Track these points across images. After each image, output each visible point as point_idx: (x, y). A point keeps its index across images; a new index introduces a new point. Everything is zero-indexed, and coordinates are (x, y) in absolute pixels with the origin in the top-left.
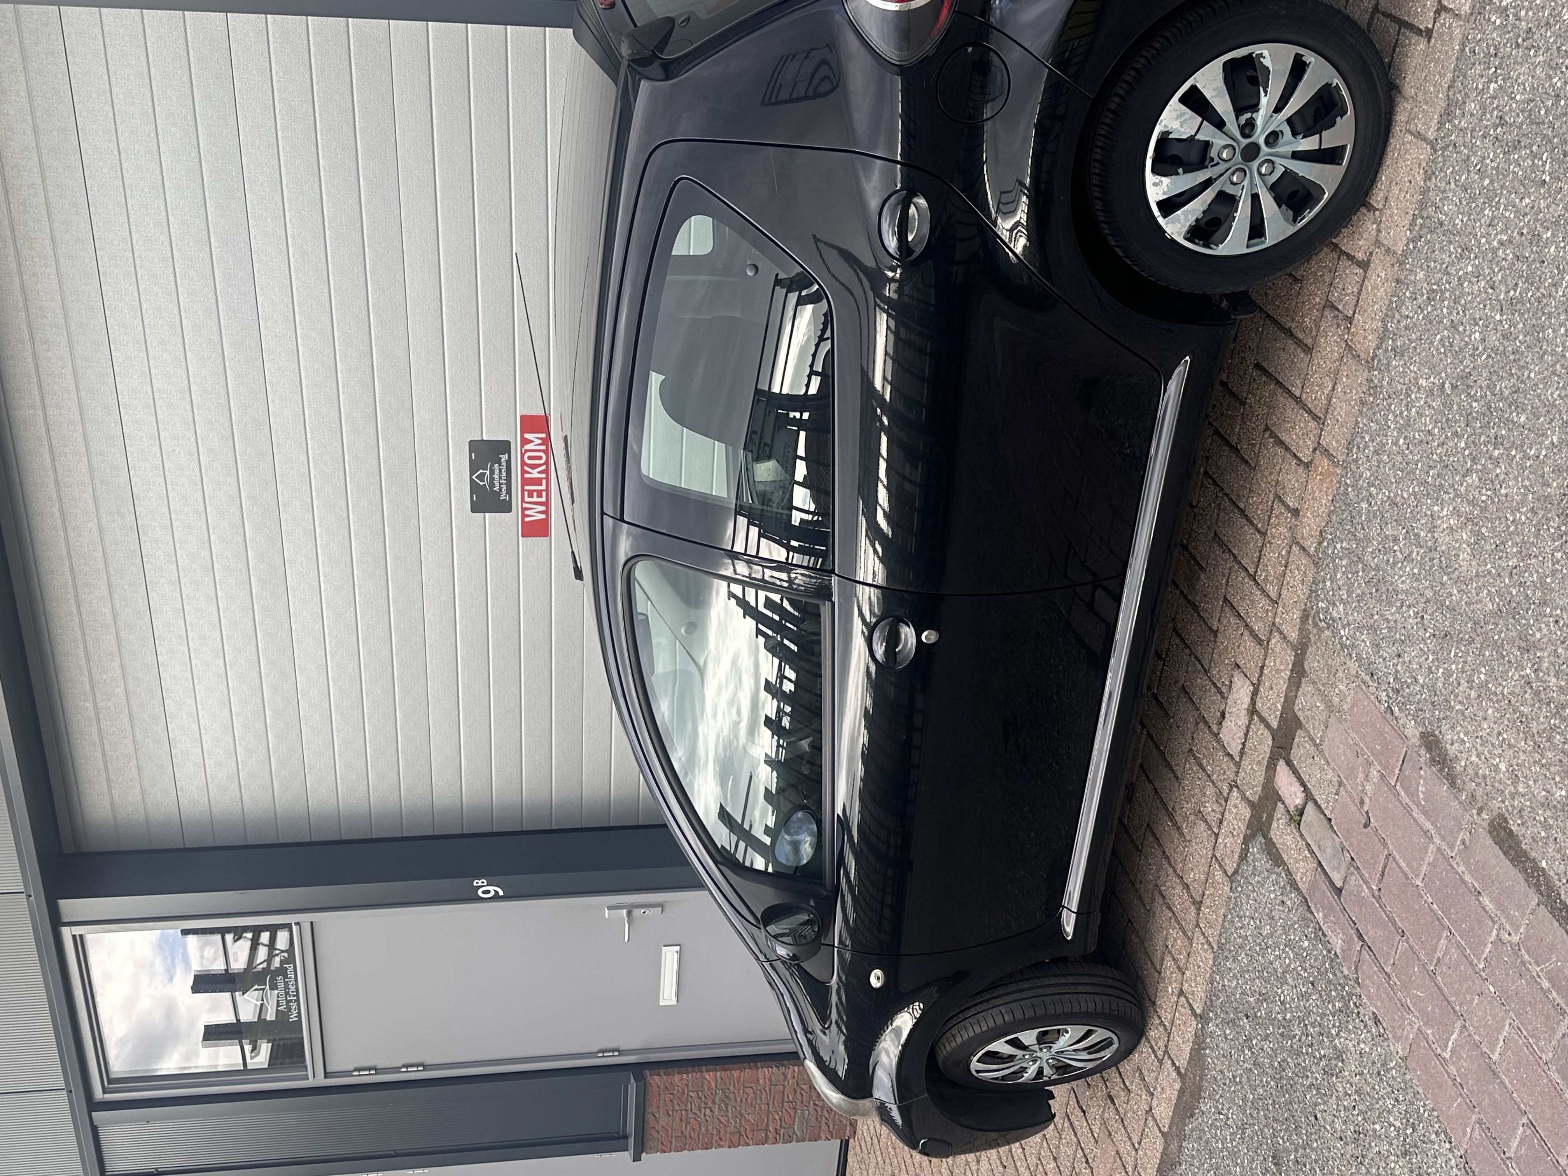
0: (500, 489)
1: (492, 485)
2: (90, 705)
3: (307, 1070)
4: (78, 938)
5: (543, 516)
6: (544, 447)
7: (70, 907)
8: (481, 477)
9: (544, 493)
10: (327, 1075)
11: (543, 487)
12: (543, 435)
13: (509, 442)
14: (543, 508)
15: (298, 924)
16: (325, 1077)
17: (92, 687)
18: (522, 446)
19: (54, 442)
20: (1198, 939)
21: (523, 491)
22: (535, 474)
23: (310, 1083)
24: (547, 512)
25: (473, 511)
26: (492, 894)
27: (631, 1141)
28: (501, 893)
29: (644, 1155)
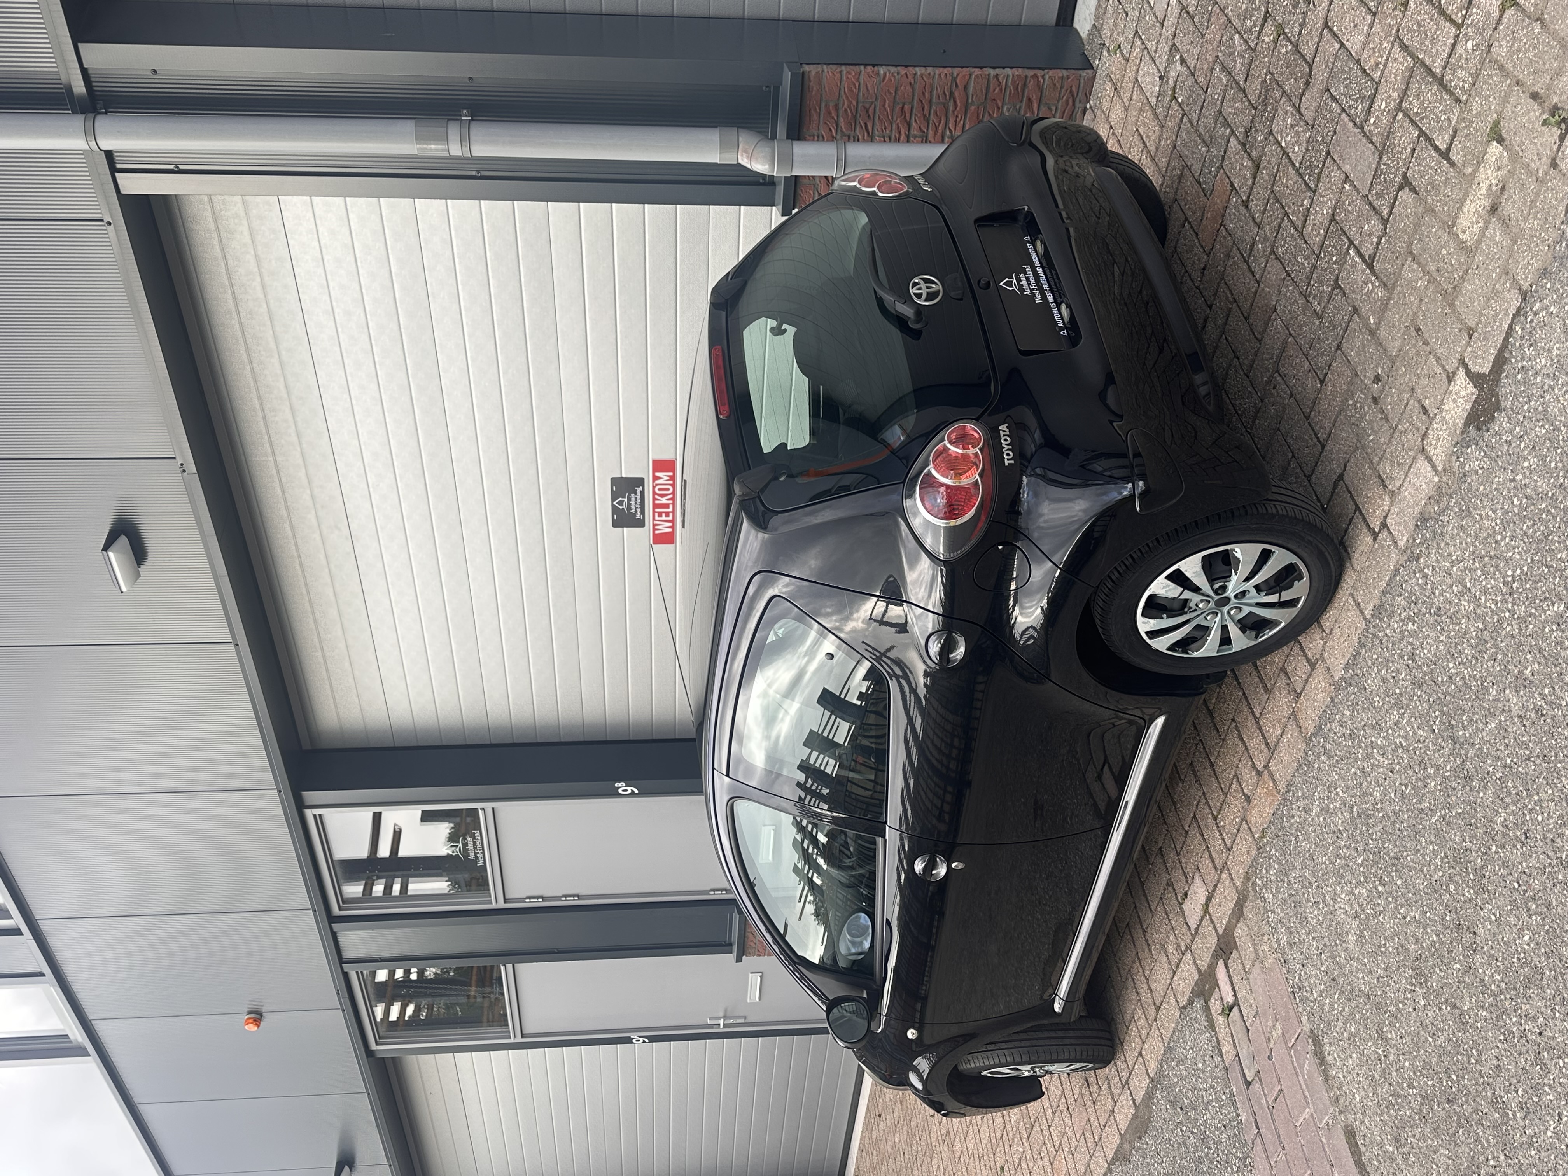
0: (636, 511)
1: (629, 508)
2: (319, 654)
3: (490, 897)
4: (318, 817)
5: (670, 530)
6: (671, 482)
7: (311, 796)
8: (621, 503)
9: (671, 514)
10: (506, 901)
11: (671, 510)
12: (671, 474)
13: (643, 479)
14: (670, 524)
15: (483, 809)
16: (505, 902)
17: (320, 643)
18: (654, 481)
19: (284, 480)
20: (1155, 1032)
21: (654, 512)
22: (664, 501)
23: (494, 906)
24: (673, 527)
25: (614, 526)
26: (629, 792)
27: (735, 947)
28: (636, 791)
29: (744, 957)
